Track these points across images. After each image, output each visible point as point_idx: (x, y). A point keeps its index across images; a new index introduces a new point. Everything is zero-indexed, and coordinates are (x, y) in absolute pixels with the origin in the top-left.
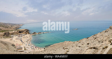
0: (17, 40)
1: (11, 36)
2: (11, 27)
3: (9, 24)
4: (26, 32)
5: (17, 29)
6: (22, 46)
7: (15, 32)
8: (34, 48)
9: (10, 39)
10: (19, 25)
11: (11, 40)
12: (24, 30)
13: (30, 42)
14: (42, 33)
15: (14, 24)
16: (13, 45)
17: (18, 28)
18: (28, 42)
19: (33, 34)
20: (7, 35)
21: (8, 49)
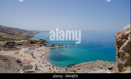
0: (26, 55)
1: (17, 47)
2: (18, 34)
3: (17, 29)
4: (42, 43)
5: (27, 37)
6: (33, 64)
7: (24, 42)
8: (51, 68)
9: (14, 52)
10: (31, 32)
11: (16, 53)
12: (38, 40)
13: (45, 58)
14: (64, 46)
15: (23, 30)
16: (19, 62)
17: (30, 37)
18: (43, 58)
19: (51, 46)
20: (11, 45)
21: (9, 67)
